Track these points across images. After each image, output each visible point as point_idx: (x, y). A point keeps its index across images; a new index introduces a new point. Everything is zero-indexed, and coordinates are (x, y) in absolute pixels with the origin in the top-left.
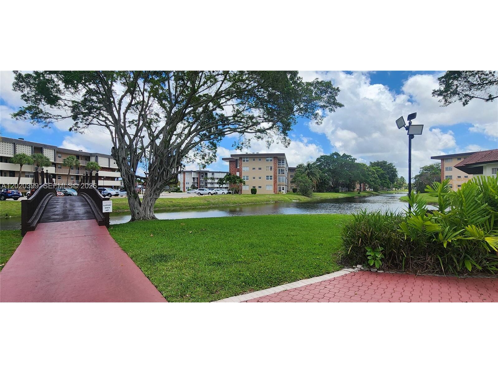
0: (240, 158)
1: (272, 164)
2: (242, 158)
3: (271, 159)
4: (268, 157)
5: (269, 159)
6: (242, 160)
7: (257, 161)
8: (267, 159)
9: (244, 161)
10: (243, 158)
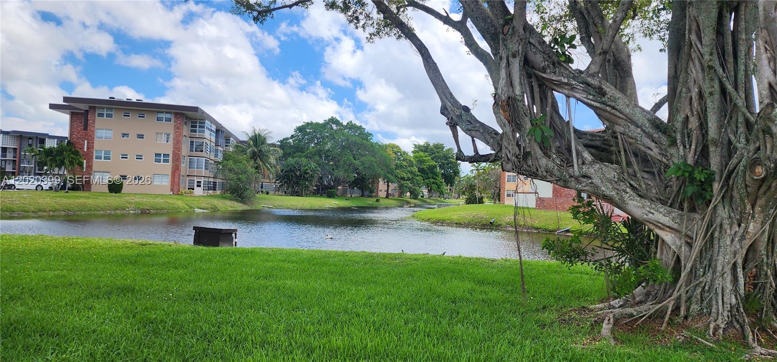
0: (90, 107)
1: (169, 127)
2: (95, 107)
3: (168, 116)
4: (162, 112)
5: (164, 116)
6: (97, 112)
7: (134, 118)
8: (160, 115)
9: (101, 115)
10: (99, 108)
